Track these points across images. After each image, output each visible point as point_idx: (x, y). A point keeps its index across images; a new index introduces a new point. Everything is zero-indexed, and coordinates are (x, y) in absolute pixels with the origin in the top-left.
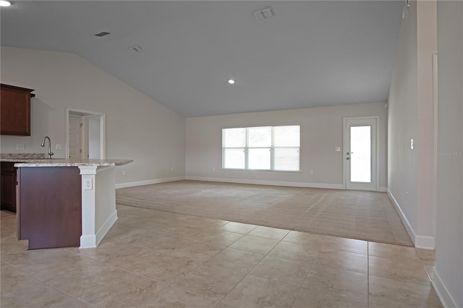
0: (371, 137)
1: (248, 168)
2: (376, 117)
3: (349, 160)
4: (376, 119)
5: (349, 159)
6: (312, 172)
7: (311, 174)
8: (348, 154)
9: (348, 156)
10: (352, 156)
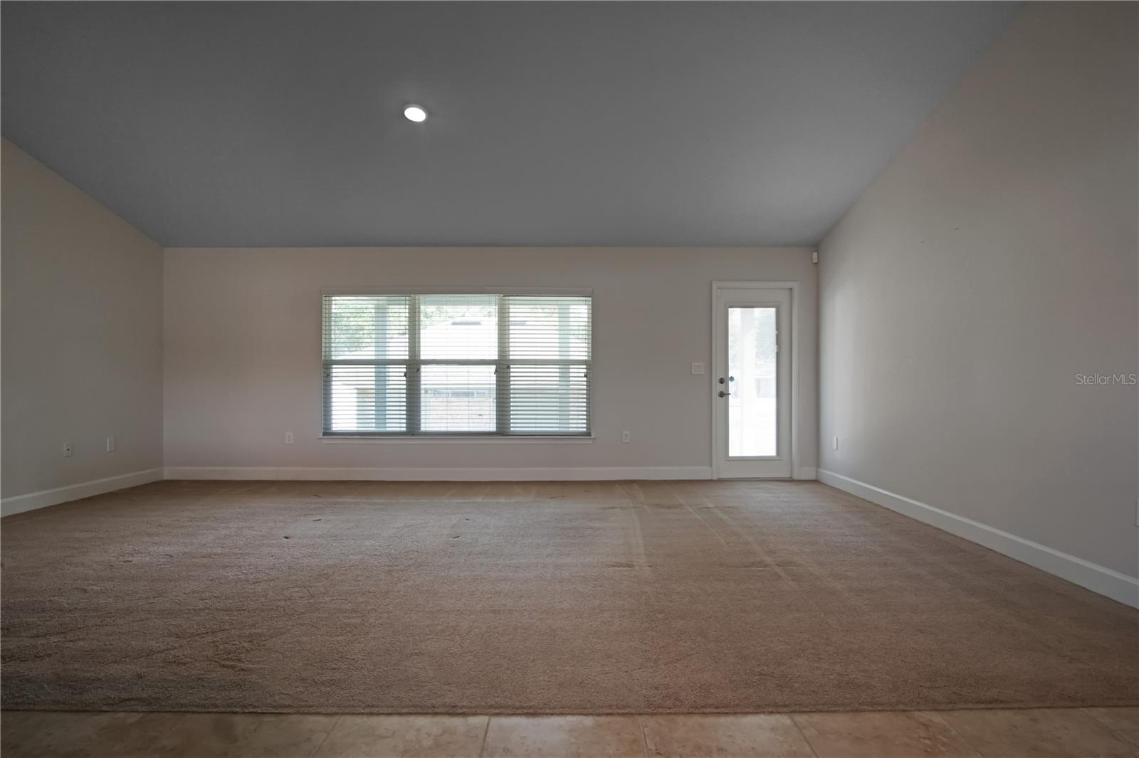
0: (778, 336)
1: (420, 428)
2: (790, 285)
3: (724, 397)
4: (791, 289)
5: (724, 395)
6: (626, 435)
7: (624, 441)
8: (722, 381)
9: (721, 388)
10: (732, 387)
